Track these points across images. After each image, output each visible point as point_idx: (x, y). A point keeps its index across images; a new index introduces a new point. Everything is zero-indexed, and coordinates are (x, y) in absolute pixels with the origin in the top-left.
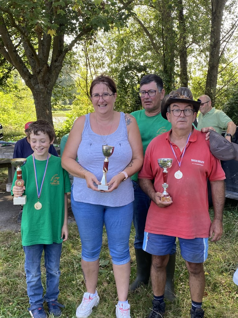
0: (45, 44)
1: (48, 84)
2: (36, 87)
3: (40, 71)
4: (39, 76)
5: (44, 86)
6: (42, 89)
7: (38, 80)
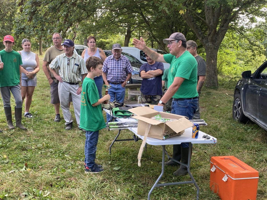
0: (215, 15)
1: (215, 43)
2: (207, 44)
3: (210, 33)
4: (209, 37)
5: (212, 44)
6: (210, 46)
7: (208, 40)
